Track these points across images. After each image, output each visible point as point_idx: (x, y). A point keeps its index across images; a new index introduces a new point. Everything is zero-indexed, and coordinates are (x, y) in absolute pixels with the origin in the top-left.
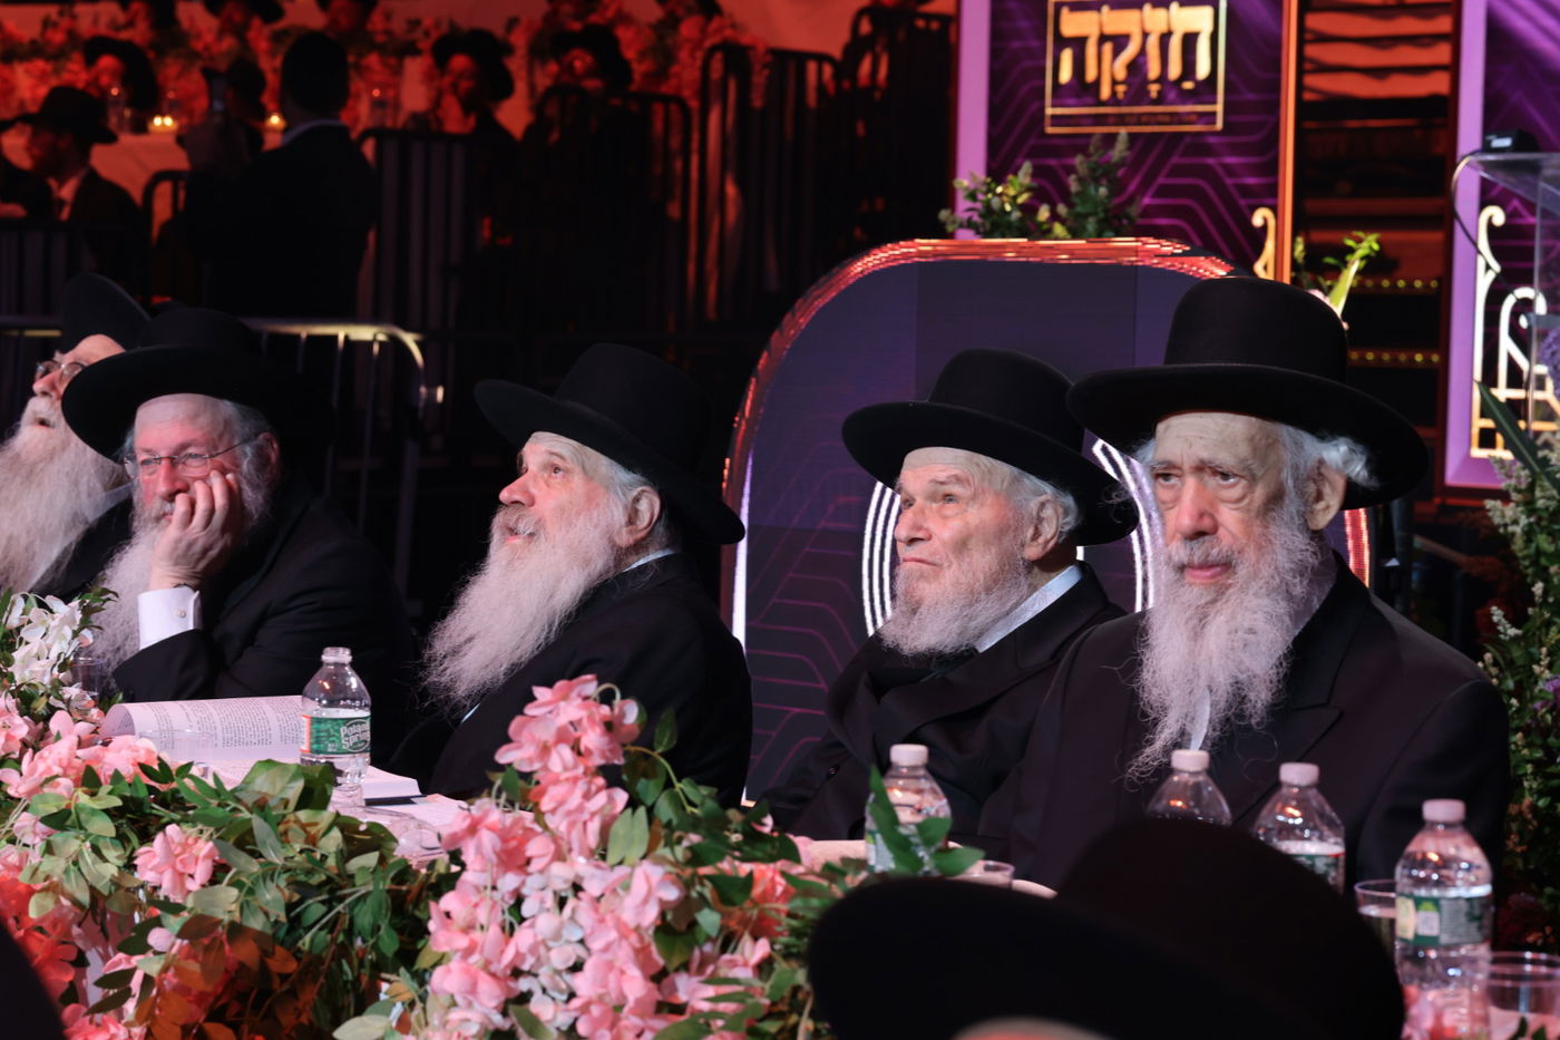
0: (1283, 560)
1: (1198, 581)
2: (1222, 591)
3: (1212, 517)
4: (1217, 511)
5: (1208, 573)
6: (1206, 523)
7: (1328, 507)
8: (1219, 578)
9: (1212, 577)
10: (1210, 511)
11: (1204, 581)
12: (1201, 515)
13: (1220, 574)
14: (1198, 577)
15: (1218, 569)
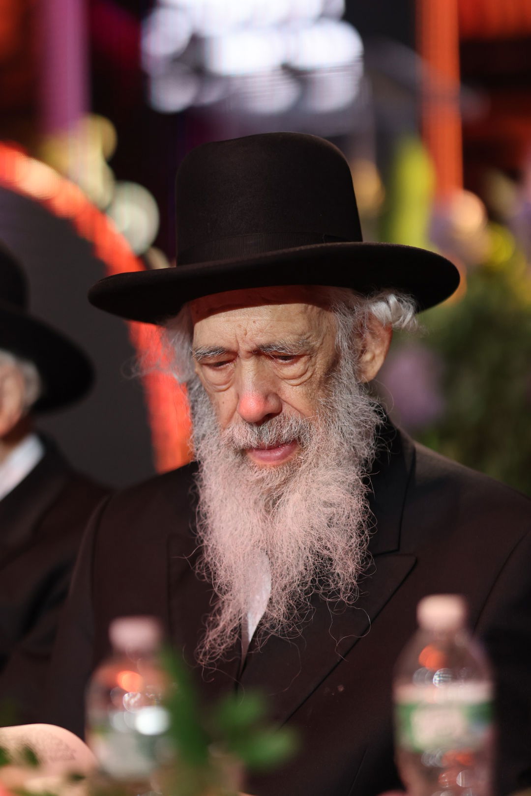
0: (348, 426)
1: (269, 464)
2: (293, 469)
3: (276, 396)
4: (279, 389)
5: (278, 453)
6: (272, 404)
7: (373, 358)
8: (290, 457)
9: (284, 457)
10: (274, 390)
11: (275, 463)
12: (266, 397)
13: (290, 452)
14: (268, 459)
15: (287, 447)
